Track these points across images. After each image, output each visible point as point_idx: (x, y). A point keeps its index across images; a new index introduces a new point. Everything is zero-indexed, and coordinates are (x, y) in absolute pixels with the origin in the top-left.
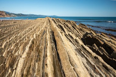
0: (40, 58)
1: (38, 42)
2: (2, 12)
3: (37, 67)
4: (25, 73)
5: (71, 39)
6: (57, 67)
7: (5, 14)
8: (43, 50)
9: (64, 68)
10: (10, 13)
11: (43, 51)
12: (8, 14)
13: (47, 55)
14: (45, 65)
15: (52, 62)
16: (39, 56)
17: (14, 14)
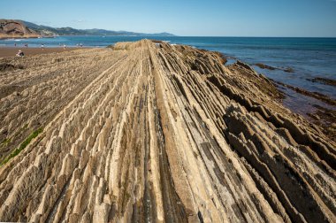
0: (139, 161)
1: (132, 131)
2: (17, 23)
3: (136, 174)
4: (122, 180)
5: (196, 121)
6: (165, 175)
7: (23, 29)
8: (143, 147)
9: (173, 176)
10: (39, 25)
11: (143, 149)
12: (33, 29)
13: (149, 156)
14: (147, 170)
15: (158, 168)
16: (137, 157)
17: (49, 29)
